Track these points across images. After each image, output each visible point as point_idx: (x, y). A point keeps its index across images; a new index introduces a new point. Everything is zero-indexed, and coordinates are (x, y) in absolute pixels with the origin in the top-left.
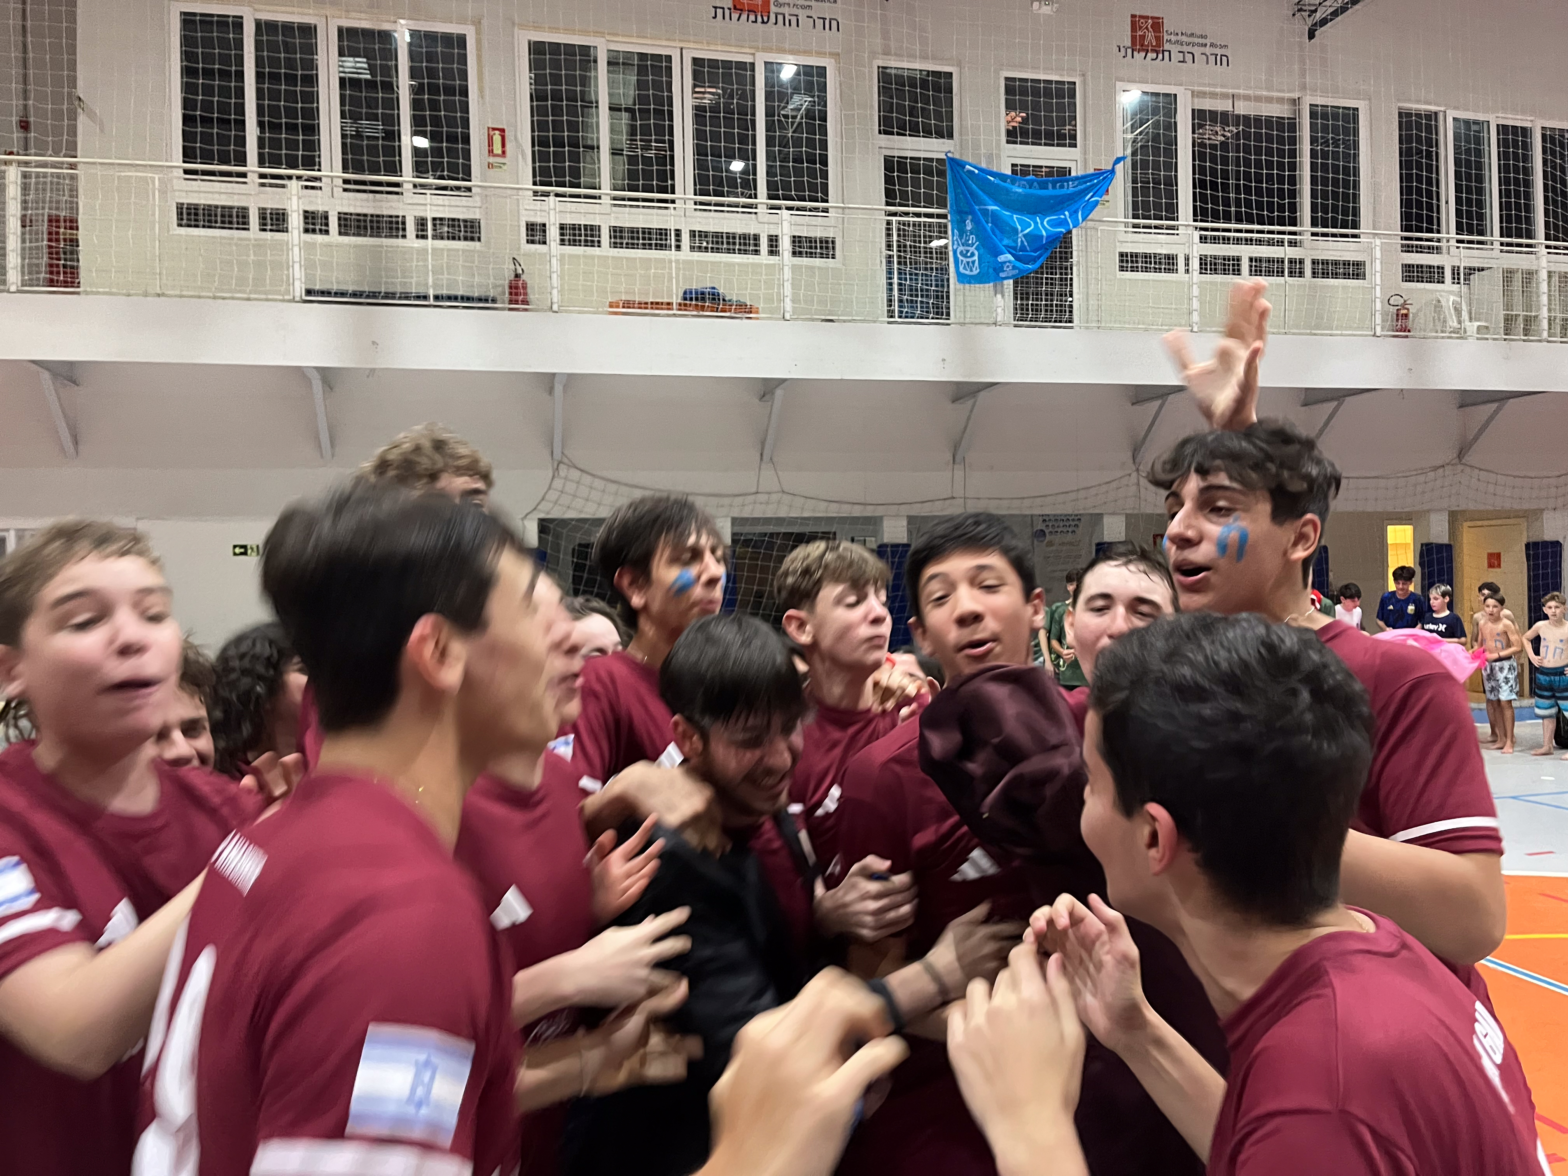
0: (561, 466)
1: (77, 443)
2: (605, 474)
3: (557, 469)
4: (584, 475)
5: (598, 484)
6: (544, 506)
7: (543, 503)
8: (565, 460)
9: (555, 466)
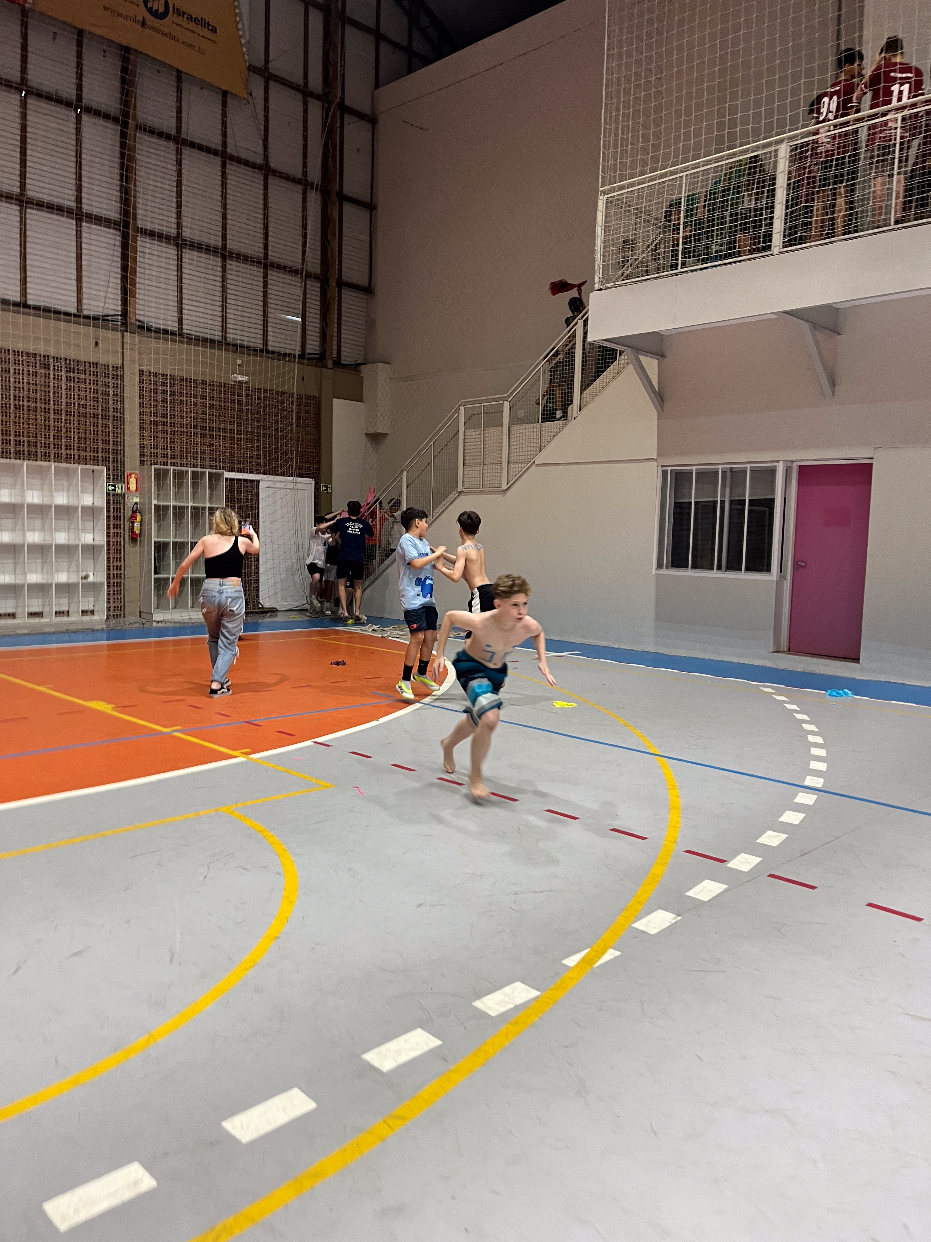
1: (834, 386)
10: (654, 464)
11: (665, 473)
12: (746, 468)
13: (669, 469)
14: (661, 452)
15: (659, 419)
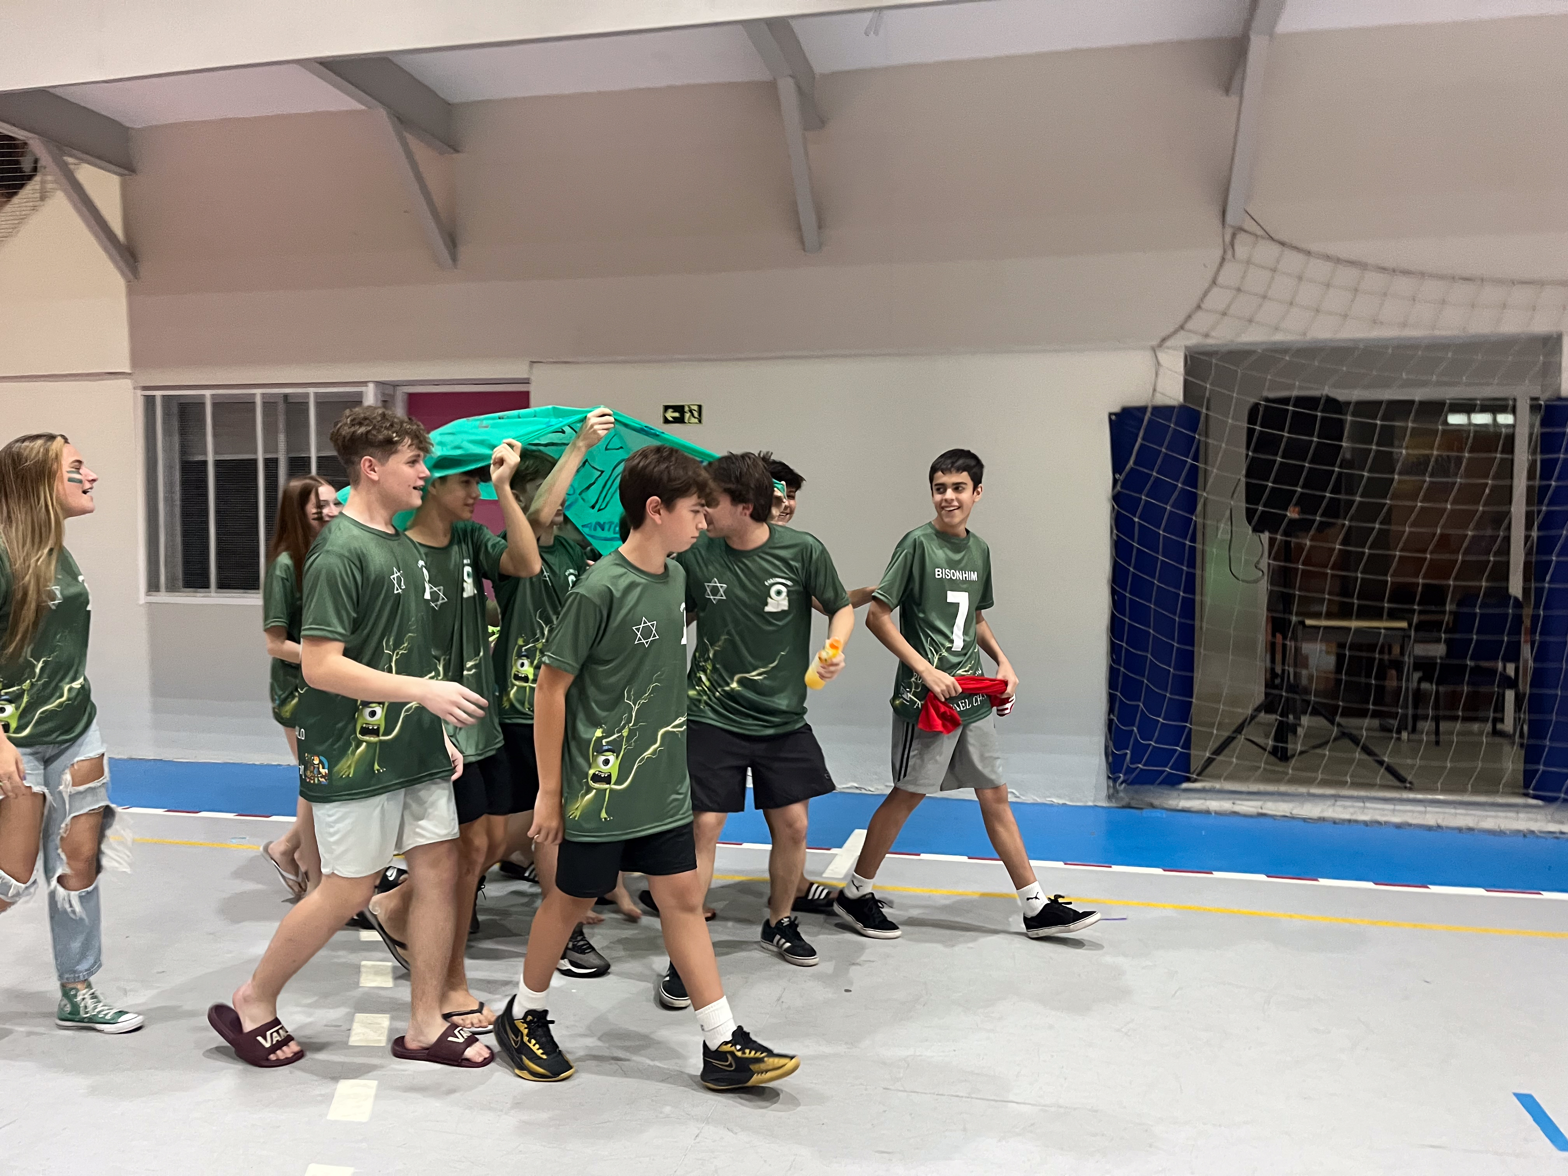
0: (1241, 237)
1: (455, 247)
2: (1334, 249)
3: (1232, 244)
4: (1287, 252)
5: (1318, 269)
6: (1201, 322)
7: (1200, 314)
8: (1249, 225)
9: (1228, 238)
10: (127, 383)
11: (150, 402)
12: (307, 395)
13: (158, 393)
14: (139, 359)
15: (131, 292)
